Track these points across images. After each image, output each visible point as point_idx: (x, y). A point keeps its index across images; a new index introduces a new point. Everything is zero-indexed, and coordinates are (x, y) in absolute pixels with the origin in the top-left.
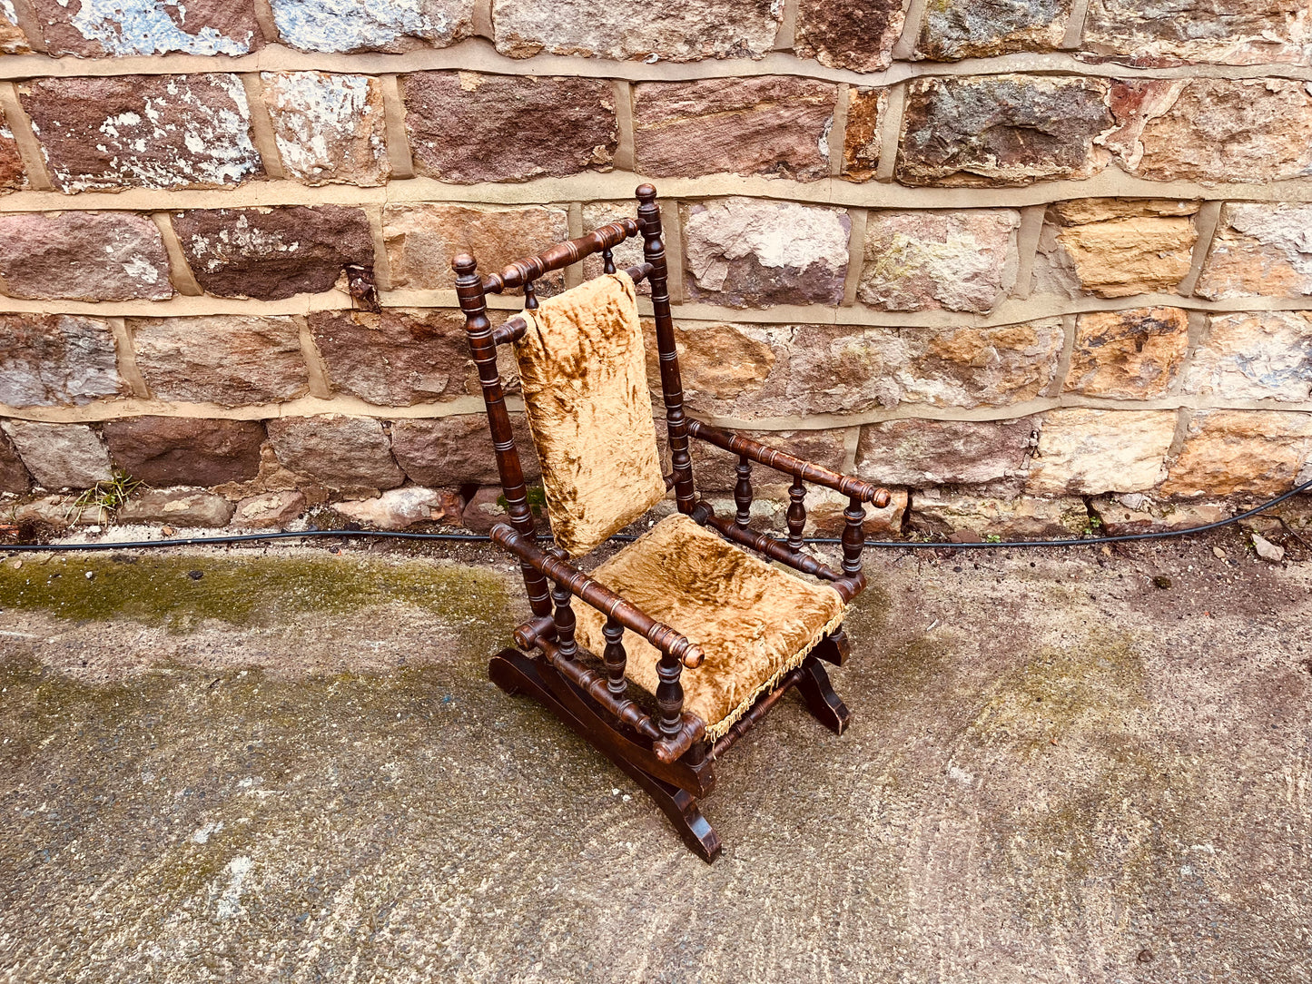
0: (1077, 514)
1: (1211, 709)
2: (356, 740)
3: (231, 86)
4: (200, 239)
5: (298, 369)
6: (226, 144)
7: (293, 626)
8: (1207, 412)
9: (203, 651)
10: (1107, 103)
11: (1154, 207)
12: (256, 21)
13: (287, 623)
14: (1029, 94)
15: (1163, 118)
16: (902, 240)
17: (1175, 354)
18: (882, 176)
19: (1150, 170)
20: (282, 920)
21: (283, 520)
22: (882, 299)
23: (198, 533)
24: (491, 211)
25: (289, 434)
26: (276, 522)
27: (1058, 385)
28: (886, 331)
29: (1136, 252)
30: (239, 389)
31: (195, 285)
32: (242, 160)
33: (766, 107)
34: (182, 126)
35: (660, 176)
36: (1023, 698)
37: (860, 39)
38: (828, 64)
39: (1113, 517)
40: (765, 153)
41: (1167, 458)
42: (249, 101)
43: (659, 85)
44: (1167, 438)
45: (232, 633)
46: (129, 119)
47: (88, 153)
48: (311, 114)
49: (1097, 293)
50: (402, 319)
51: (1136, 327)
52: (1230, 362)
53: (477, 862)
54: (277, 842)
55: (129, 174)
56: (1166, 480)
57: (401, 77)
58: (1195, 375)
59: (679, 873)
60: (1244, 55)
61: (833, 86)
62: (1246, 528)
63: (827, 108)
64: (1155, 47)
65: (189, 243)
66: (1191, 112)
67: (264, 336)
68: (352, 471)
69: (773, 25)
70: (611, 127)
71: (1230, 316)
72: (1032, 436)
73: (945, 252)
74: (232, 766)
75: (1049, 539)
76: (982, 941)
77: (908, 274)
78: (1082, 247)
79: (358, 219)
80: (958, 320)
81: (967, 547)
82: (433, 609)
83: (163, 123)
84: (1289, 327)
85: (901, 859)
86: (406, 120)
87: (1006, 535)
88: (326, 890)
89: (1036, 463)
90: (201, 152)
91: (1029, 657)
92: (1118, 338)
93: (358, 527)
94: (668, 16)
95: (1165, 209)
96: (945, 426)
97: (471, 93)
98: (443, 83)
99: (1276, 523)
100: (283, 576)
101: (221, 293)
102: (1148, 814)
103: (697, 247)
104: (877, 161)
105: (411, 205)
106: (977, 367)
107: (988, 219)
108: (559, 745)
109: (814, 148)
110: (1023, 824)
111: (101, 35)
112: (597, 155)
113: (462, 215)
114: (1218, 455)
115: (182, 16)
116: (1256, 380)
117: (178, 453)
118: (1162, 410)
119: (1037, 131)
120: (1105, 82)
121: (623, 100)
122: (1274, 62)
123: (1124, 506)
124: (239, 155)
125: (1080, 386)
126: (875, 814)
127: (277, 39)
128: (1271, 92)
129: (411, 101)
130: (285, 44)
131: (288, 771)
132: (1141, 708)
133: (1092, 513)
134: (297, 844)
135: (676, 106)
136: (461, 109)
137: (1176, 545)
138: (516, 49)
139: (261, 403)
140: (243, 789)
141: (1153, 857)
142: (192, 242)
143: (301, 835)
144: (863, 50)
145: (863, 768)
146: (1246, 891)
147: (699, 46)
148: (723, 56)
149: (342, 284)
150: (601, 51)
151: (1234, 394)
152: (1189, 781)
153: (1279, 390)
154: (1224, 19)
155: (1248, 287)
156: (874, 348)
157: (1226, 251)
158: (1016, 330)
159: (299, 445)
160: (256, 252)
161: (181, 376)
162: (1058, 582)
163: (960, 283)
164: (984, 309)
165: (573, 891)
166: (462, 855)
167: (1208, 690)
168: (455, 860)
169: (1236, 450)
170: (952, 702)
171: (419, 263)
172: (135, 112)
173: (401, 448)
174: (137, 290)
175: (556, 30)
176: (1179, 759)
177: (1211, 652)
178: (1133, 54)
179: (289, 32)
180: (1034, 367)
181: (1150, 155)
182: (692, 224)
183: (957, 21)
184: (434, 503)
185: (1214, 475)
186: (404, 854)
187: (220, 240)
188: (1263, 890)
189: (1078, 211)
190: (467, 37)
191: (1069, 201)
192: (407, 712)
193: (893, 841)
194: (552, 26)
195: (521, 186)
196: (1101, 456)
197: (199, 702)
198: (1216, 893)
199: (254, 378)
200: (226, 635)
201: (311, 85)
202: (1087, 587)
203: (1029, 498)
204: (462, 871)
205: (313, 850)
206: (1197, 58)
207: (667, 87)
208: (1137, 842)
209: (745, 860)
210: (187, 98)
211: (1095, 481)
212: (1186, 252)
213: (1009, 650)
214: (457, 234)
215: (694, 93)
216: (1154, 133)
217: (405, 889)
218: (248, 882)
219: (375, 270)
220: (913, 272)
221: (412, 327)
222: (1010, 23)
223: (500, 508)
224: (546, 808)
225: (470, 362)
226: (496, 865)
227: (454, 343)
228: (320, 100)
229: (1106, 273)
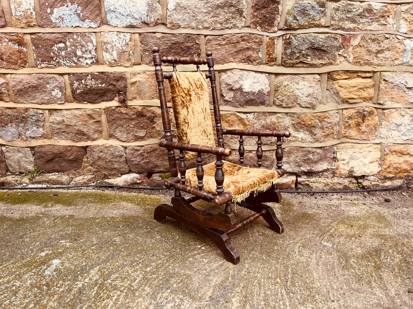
0: (354, 183)
2: (104, 232)
3: (92, 36)
4: (76, 82)
5: (99, 128)
6: (88, 53)
7: (86, 206)
8: (389, 144)
9: (54, 211)
10: (340, 41)
11: (360, 74)
12: (101, 18)
14: (317, 39)
15: (357, 46)
17: (375, 123)
18: (278, 64)
19: (356, 62)
20: (69, 276)
22: (281, 103)
23: (58, 186)
25: (94, 151)
27: (340, 134)
28: (283, 114)
29: (356, 88)
30: (80, 134)
31: (72, 99)
32: (92, 58)
33: (243, 43)
34: (76, 47)
36: (346, 226)
37: (268, 23)
38: (260, 30)
39: (366, 183)
40: (243, 56)
41: (380, 162)
42: (96, 40)
43: (212, 36)
44: (378, 155)
45: (65, 207)
46: (62, 45)
47: (47, 55)
48: (113, 44)
49: (347, 102)
50: (134, 110)
51: (361, 113)
52: (393, 126)
53: (146, 263)
54: (71, 256)
55: (58, 62)
56: (381, 170)
57: (140, 34)
58: (383, 131)
59: (224, 267)
60: (377, 28)
61: (262, 36)
63: (260, 43)
64: (352, 26)
65: (72, 84)
66: (365, 44)
67: (90, 116)
68: (112, 166)
69: (244, 19)
70: (199, 48)
71: (390, 110)
72: (334, 153)
73: (299, 87)
74: (58, 237)
75: (346, 190)
76: (345, 287)
77: (289, 95)
78: (340, 86)
79: (123, 76)
80: (305, 110)
83: (71, 46)
84: (409, 114)
85: (309, 265)
86: (140, 46)
87: (331, 189)
88: (88, 269)
89: (337, 163)
90: (81, 55)
91: (346, 217)
92: (356, 117)
93: (112, 185)
94: (215, 16)
95: (363, 75)
96: (305, 149)
97: (159, 38)
98: (152, 36)
101: (79, 102)
103: (224, 86)
104: (276, 59)
105: (140, 72)
106: (313, 127)
107: (311, 77)
108: (178, 235)
109: (257, 55)
111: (57, 21)
112: (195, 57)
113: (154, 75)
114: (396, 161)
115: (81, 16)
116: (403, 133)
117: (57, 159)
118: (375, 144)
119: (321, 50)
120: (339, 35)
121: (202, 41)
122: (386, 30)
123: (369, 180)
124: (91, 56)
125: (347, 134)
126: (297, 253)
127: (107, 23)
128: (387, 38)
129: (142, 41)
130: (109, 25)
131: (78, 239)
132: (389, 228)
133: (358, 183)
134: (79, 257)
135: (217, 42)
136: (156, 43)
137: (389, 192)
138: (172, 26)
139: (86, 140)
140: (61, 243)
141: (405, 264)
143: (80, 255)
144: (270, 26)
145: (291, 242)
147: (223, 25)
149: (116, 98)
150: (196, 27)
151: (397, 138)
153: (411, 137)
154: (369, 18)
156: (280, 120)
157: (384, 87)
158: (324, 114)
159: (96, 155)
160: (92, 87)
161: (62, 130)
162: (351, 201)
163: (304, 98)
164: (313, 107)
165: (183, 271)
166: (141, 261)
168: (138, 262)
169: (402, 159)
170: (320, 227)
171: (140, 91)
172: (64, 43)
173: (129, 156)
174: (54, 100)
176: (406, 240)
178: (345, 27)
179: (110, 21)
180: (331, 127)
181: (355, 57)
182: (223, 78)
183: (295, 18)
184: (138, 178)
185: (396, 168)
186: (119, 260)
187: (82, 83)
189: (337, 75)
190: (159, 24)
191: (334, 71)
192: (124, 226)
193: (305, 260)
194: (183, 20)
196: (358, 161)
197: (50, 222)
199: (85, 130)
200: (63, 208)
201: (114, 35)
202: (362, 202)
203: (337, 178)
204: (140, 265)
205: (84, 259)
206: (364, 29)
207: (215, 37)
208: (398, 260)
209: (249, 264)
210: (79, 39)
211: (358, 171)
212: (372, 89)
213: (338, 215)
214: (153, 82)
215: (222, 39)
216: (355, 50)
217: (118, 269)
218: (58, 266)
219: (127, 94)
221: (137, 112)
222: (310, 18)
223: (160, 178)
224: (173, 250)
225: (153, 125)
226: (153, 264)
227: (148, 119)
228: (117, 40)
229: (348, 95)
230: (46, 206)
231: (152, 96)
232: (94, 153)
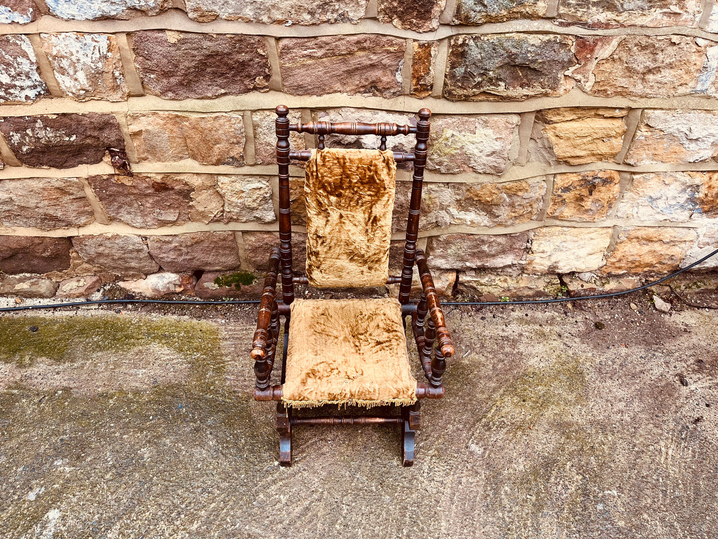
0: (554, 284)
1: (621, 406)
2: (124, 434)
3: (22, 42)
4: (15, 134)
5: (86, 208)
6: (24, 78)
7: (90, 361)
8: (629, 228)
9: (36, 378)
10: (573, 51)
11: (600, 113)
13: (88, 360)
14: (525, 46)
15: (607, 59)
16: (448, 133)
17: (611, 197)
18: (435, 95)
19: (599, 91)
21: (87, 293)
22: (437, 167)
23: (36, 302)
24: (194, 116)
25: (86, 245)
26: (83, 295)
27: (544, 213)
28: (440, 185)
29: (589, 139)
30: (51, 220)
31: (16, 160)
32: (35, 87)
33: (361, 53)
35: (299, 95)
36: (516, 399)
37: (419, 11)
38: (399, 27)
39: (574, 286)
40: (363, 81)
41: (606, 253)
42: (35, 51)
43: (294, 40)
44: (606, 242)
45: (54, 366)
48: (74, 58)
49: (566, 162)
50: (147, 180)
51: (589, 181)
52: (644, 200)
53: (192, 510)
54: (75, 500)
56: (605, 265)
57: (129, 34)
58: (623, 207)
59: (310, 514)
60: (658, 21)
61: (403, 40)
62: (650, 291)
63: (399, 54)
64: (603, 16)
65: (8, 137)
66: (624, 56)
67: (62, 190)
68: (127, 265)
70: (265, 65)
71: (645, 175)
72: (528, 242)
73: (475, 140)
74: (51, 452)
75: (537, 299)
77: (453, 153)
78: (557, 136)
79: (111, 121)
80: (483, 178)
81: (489, 305)
82: (175, 348)
84: (679, 181)
85: (438, 502)
86: (135, 61)
87: (512, 297)
88: (103, 530)
89: (530, 257)
90: (9, 83)
91: (521, 374)
92: (578, 188)
93: (133, 297)
95: (607, 114)
96: (476, 237)
97: (174, 45)
98: (156, 38)
99: (667, 288)
100: (86, 329)
101: (32, 165)
102: (581, 471)
104: (432, 86)
105: (144, 113)
106: (495, 205)
107: (501, 120)
108: (245, 434)
109: (393, 78)
110: (509, 479)
112: (258, 82)
113: (177, 119)
114: (634, 251)
116: (659, 210)
117: (20, 256)
118: (603, 228)
119: (529, 68)
120: (572, 38)
121: (272, 50)
122: (677, 25)
123: (581, 280)
124: (32, 84)
125: (556, 214)
126: (425, 475)
127: (48, 12)
128: (674, 44)
129: (137, 49)
130: (54, 16)
131: (83, 455)
132: (581, 405)
133: (563, 283)
134: (87, 501)
135: (305, 52)
136: (168, 55)
137: (609, 302)
138: (200, 16)
139: (66, 228)
140: (57, 467)
141: (582, 498)
142: (10, 136)
143: (89, 495)
144: (421, 18)
145: (421, 445)
146: (633, 520)
147: (317, 16)
148: (333, 21)
149: (107, 159)
150: (255, 19)
151: (646, 218)
152: (605, 450)
153: (672, 216)
155: (656, 158)
156: (434, 195)
157: (643, 138)
158: (518, 184)
159: (92, 251)
160: (51, 141)
161: (15, 213)
162: (540, 325)
163: (484, 157)
164: (498, 172)
165: (247, 527)
166: (183, 506)
167: (620, 393)
168: (179, 509)
169: (646, 248)
170: (474, 403)
171: (153, 147)
173: (154, 252)
175: (225, 5)
176: (601, 437)
177: (624, 369)
178: (589, 21)
179: (55, 8)
180: (528, 204)
181: (599, 82)
184: (178, 282)
185: (632, 262)
186: (149, 506)
187: (28, 135)
188: (643, 519)
189: (555, 115)
190: (169, 9)
191: (549, 109)
192: (156, 415)
193: (435, 491)
194: (223, 2)
195: (212, 101)
196: (568, 253)
197: (33, 411)
198: (616, 521)
199: (59, 214)
200: (50, 368)
201: (72, 40)
202: (557, 329)
203: (527, 275)
204: (182, 516)
205: (96, 505)
206: (629, 23)
207: (299, 41)
208: (573, 489)
209: (348, 505)
211: (564, 266)
212: (619, 138)
213: (510, 369)
214: (175, 130)
215: (316, 44)
216: (601, 68)
217: (149, 528)
218: (58, 525)
219: (127, 151)
220: (456, 151)
221: (153, 184)
223: (216, 285)
224: (235, 475)
225: (191, 203)
226: (203, 513)
227: (180, 193)
228: (79, 49)
229: (571, 151)
230: (21, 365)
231: (180, 155)
232: (87, 248)
